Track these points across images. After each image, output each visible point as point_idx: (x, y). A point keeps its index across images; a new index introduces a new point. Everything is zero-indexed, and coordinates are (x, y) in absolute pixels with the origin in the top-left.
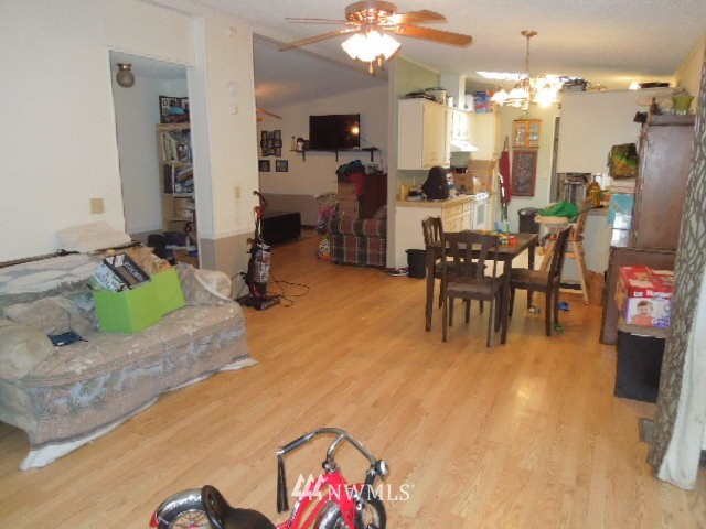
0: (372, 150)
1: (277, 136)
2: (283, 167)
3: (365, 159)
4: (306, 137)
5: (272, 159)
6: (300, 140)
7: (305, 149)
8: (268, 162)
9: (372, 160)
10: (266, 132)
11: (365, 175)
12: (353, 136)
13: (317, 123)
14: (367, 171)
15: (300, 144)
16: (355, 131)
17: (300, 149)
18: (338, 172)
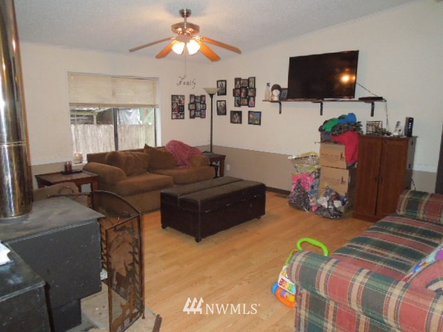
0: (372, 100)
1: (251, 84)
2: (256, 119)
3: (362, 114)
4: (284, 84)
5: (245, 110)
6: (276, 87)
7: (281, 99)
8: (240, 113)
9: (372, 115)
10: (240, 79)
11: (360, 136)
12: (342, 86)
13: (298, 65)
14: (364, 130)
15: (276, 92)
16: (345, 79)
17: (276, 99)
18: (321, 129)
